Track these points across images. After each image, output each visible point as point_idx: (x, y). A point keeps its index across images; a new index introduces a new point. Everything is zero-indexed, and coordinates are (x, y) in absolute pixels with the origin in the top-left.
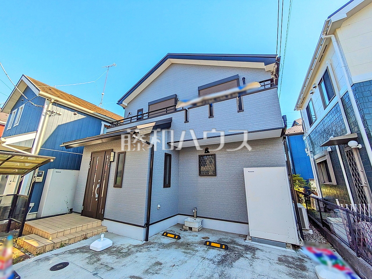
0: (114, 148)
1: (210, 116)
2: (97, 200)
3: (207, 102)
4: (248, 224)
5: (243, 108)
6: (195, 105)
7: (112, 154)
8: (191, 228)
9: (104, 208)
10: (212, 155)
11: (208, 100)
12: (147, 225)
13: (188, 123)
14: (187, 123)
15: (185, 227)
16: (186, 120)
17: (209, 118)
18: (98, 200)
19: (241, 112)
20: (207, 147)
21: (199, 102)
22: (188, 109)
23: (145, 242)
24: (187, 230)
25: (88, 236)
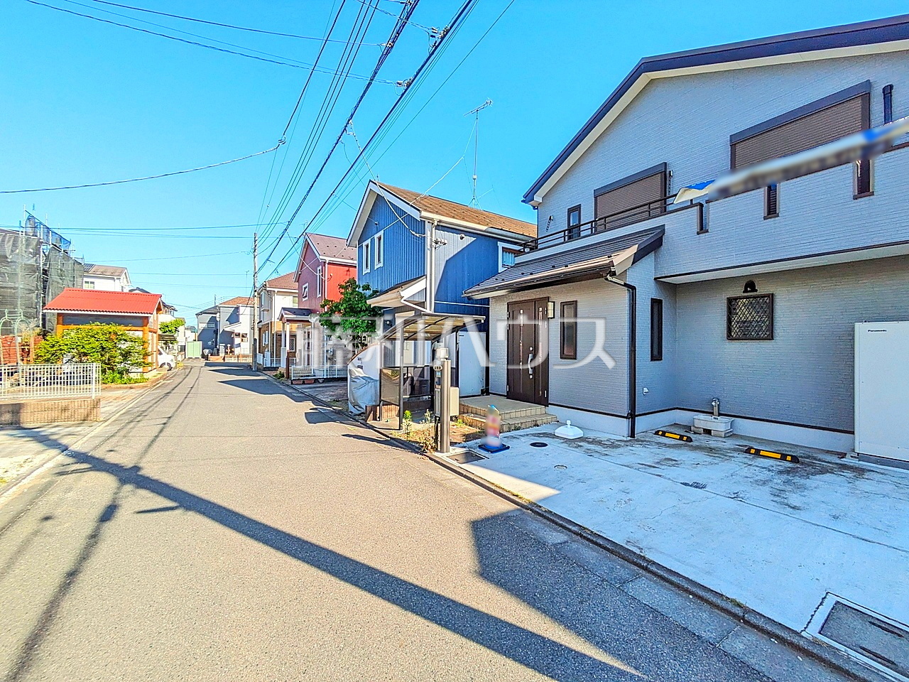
0: (551, 295)
1: (768, 215)
2: (531, 377)
3: (760, 182)
4: (853, 433)
5: (873, 186)
6: (725, 193)
7: (550, 305)
8: (710, 431)
9: (546, 388)
10: (763, 296)
11: (764, 176)
12: (632, 416)
13: (707, 234)
14: (704, 235)
15: (695, 429)
16: (702, 228)
17: (765, 218)
18: (534, 377)
19: (862, 199)
20: (750, 279)
21: (736, 185)
22: (708, 202)
23: (629, 438)
24: (700, 434)
25: (538, 423)
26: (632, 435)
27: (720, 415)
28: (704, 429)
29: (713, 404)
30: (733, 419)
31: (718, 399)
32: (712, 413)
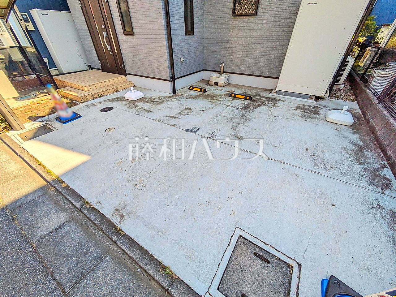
2: (111, 53)
4: (279, 79)
8: (217, 83)
9: (122, 62)
12: (173, 79)
15: (211, 83)
23: (173, 94)
24: (213, 85)
25: (119, 89)
26: (174, 92)
27: (224, 72)
28: (215, 83)
29: (221, 66)
30: (229, 74)
31: (224, 63)
32: (220, 72)
